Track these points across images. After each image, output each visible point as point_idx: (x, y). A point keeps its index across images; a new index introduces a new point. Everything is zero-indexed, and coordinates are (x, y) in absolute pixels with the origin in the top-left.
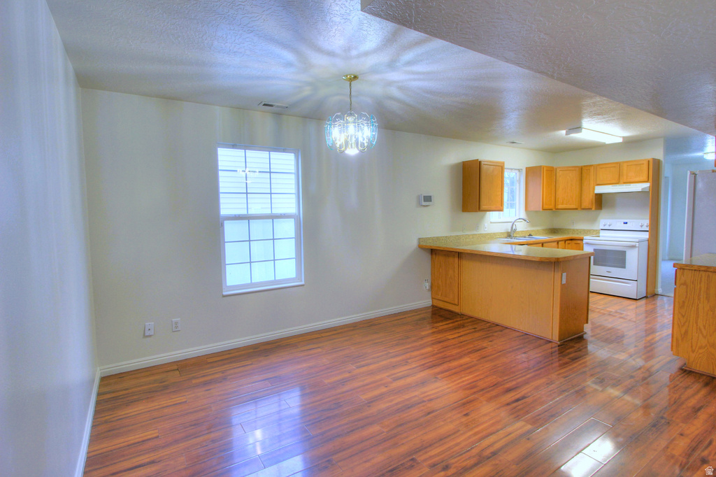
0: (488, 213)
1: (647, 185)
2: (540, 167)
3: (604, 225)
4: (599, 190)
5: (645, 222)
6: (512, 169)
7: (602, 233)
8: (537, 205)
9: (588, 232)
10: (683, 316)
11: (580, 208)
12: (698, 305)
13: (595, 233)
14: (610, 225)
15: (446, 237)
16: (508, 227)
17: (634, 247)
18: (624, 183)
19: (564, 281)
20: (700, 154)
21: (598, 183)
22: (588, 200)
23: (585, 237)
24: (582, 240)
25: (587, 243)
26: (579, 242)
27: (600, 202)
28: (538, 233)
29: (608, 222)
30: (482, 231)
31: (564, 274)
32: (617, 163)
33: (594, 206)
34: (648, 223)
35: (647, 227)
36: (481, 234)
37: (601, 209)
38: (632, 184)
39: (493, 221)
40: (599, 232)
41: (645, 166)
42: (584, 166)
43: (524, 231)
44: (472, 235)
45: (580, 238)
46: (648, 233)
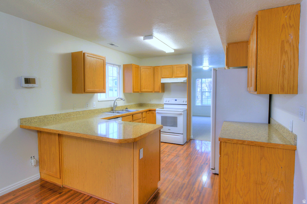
0: (96, 94)
1: (185, 79)
2: (131, 64)
3: (166, 101)
4: (164, 81)
5: (185, 100)
6: (114, 65)
7: (165, 106)
8: (130, 90)
9: (158, 105)
10: (227, 181)
11: (154, 91)
12: (236, 172)
13: (161, 106)
14: (168, 101)
15: (56, 115)
16: (111, 104)
17: (181, 114)
18: (175, 77)
19: (141, 156)
20: (201, 67)
21: (162, 77)
22: (158, 87)
23: (157, 109)
24: (155, 111)
25: (158, 113)
26: (153, 112)
27: (164, 88)
28: (131, 107)
29: (168, 99)
30: (91, 108)
31: (142, 150)
32: (171, 66)
33: (161, 90)
34: (187, 100)
35: (186, 102)
36: (90, 110)
37: (164, 92)
38: (179, 78)
39: (99, 100)
40: (164, 106)
41: (184, 68)
42: (155, 66)
43: (122, 106)
44: (82, 111)
45: (154, 109)
46: (186, 106)
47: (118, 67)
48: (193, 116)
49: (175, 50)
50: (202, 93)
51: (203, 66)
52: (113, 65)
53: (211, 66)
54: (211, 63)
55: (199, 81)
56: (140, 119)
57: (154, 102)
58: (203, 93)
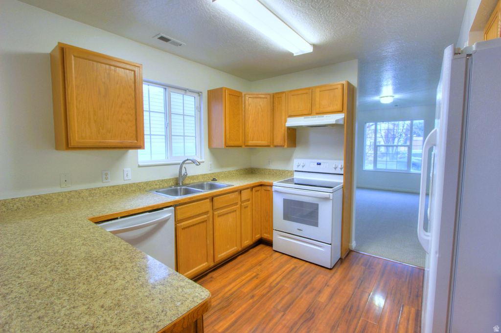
1: (340, 117)
2: (221, 89)
3: (298, 166)
4: (292, 122)
5: (339, 164)
6: (185, 90)
8: (219, 142)
9: (279, 174)
11: (273, 145)
13: (289, 174)
14: (303, 166)
16: (173, 172)
17: (327, 199)
18: (317, 114)
20: (376, 98)
21: (290, 114)
22: (280, 136)
23: (275, 183)
24: (271, 186)
25: (276, 191)
26: (269, 188)
27: (294, 137)
28: (227, 176)
29: (302, 162)
30: (117, 181)
32: (309, 89)
33: (286, 143)
34: (343, 164)
35: (341, 169)
36: (113, 186)
37: (295, 146)
38: (325, 116)
39: (141, 164)
40: (293, 174)
41: (339, 92)
42: (276, 93)
43: (205, 175)
44: (90, 190)
45: (270, 183)
46: (342, 177)
47: (196, 95)
48: (358, 188)
49: (314, 46)
50: (376, 147)
51: (382, 96)
52: (183, 92)
53: (397, 96)
54: (397, 90)
55: (370, 128)
56: (236, 204)
57: (276, 166)
58: (378, 148)
